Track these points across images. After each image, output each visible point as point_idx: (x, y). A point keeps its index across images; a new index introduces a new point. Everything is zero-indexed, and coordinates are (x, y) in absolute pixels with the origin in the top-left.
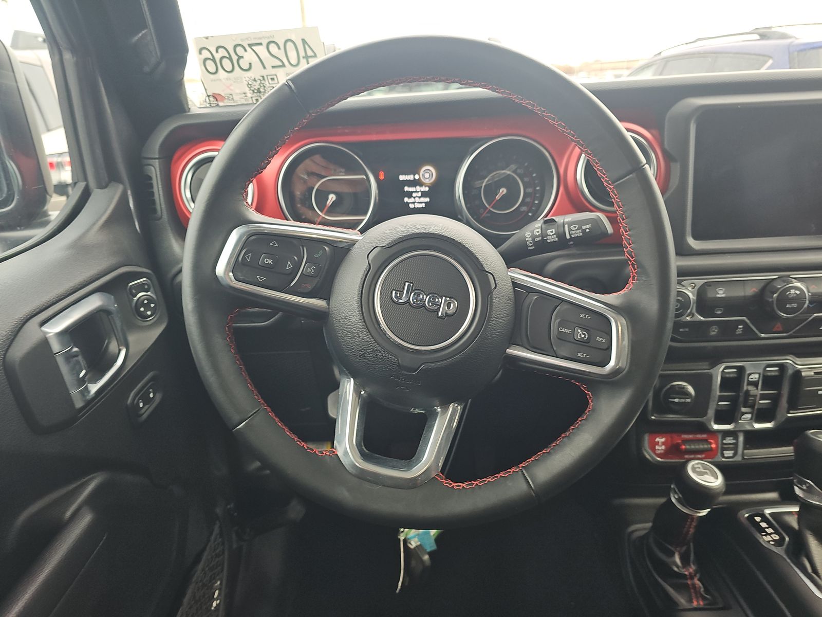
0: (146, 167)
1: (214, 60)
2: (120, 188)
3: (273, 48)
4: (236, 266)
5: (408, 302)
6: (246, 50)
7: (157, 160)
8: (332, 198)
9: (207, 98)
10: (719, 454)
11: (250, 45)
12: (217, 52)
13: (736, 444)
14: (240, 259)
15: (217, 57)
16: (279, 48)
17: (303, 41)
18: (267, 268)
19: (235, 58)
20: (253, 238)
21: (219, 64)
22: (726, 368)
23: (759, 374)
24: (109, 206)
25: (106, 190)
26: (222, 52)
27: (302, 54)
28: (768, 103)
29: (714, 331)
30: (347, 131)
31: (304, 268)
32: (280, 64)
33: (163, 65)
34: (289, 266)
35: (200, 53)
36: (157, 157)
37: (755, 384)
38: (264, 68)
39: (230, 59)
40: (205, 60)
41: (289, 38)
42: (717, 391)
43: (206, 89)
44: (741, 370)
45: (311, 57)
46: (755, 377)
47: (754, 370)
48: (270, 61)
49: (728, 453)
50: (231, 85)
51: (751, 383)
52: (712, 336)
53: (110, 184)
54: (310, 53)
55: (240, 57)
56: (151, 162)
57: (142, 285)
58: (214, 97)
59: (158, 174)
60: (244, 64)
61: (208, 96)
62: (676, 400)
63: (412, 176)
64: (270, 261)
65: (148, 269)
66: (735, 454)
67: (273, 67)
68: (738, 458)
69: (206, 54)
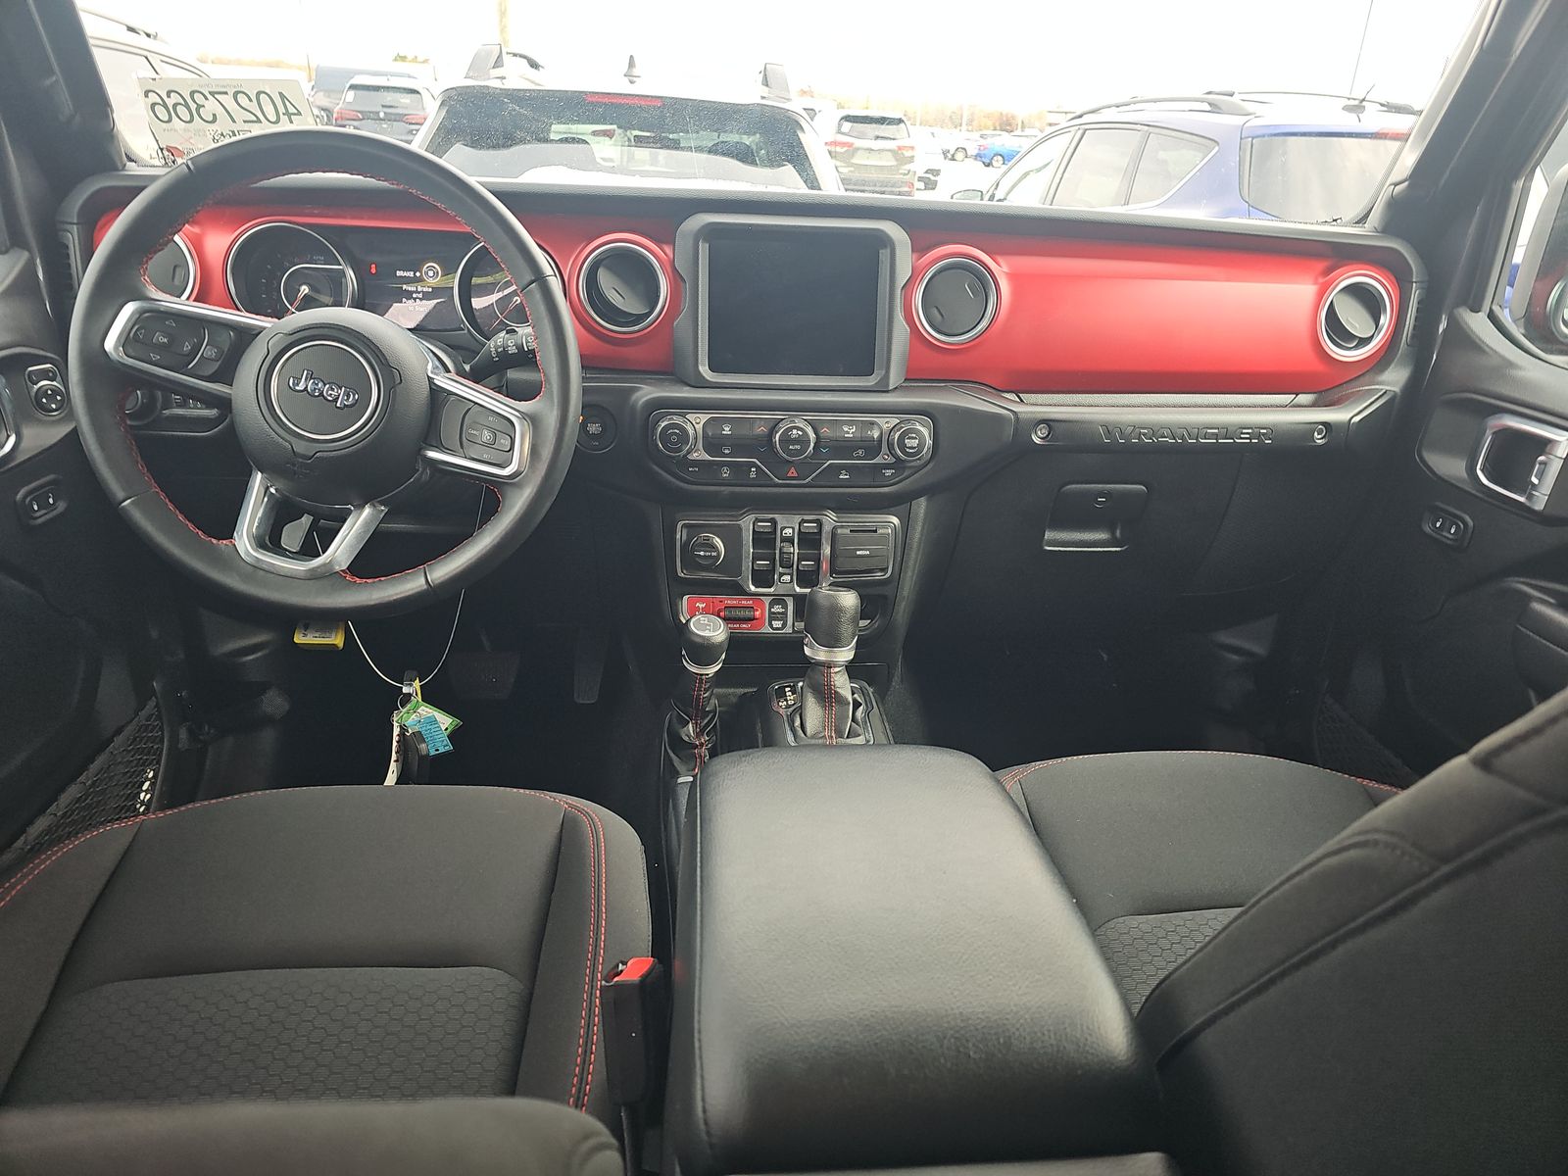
0: (61, 233)
1: (165, 106)
2: (26, 255)
3: (242, 99)
4: (127, 341)
5: (306, 389)
6: (206, 99)
7: (75, 227)
8: (305, 289)
9: (159, 151)
10: (767, 624)
11: (212, 94)
12: (169, 96)
13: (785, 614)
14: (131, 335)
15: (170, 102)
16: (251, 100)
17: (280, 94)
18: (161, 347)
19: (193, 107)
20: (147, 315)
21: (172, 112)
22: (757, 520)
23: (793, 529)
24: (7, 275)
25: (6, 256)
26: (175, 99)
27: (282, 110)
28: (776, 226)
29: (726, 473)
30: (316, 212)
31: (206, 350)
32: (255, 119)
33: (78, 118)
34: (187, 347)
35: (146, 96)
36: (75, 221)
37: (790, 540)
38: (234, 121)
39: (187, 106)
40: (153, 105)
41: (263, 90)
42: (749, 549)
43: (157, 141)
44: (774, 522)
45: (295, 114)
46: (788, 532)
47: (789, 525)
48: (241, 116)
49: (777, 624)
50: (191, 138)
51: (785, 540)
52: (724, 479)
53: (12, 251)
54: (292, 110)
55: (199, 107)
56: (68, 227)
57: (46, 371)
58: (168, 151)
59: (76, 242)
60: (207, 114)
61: (162, 149)
62: (702, 553)
63: (412, 273)
64: (166, 340)
65: (55, 354)
66: (784, 625)
67: (245, 122)
68: (788, 630)
69: (153, 98)
